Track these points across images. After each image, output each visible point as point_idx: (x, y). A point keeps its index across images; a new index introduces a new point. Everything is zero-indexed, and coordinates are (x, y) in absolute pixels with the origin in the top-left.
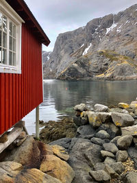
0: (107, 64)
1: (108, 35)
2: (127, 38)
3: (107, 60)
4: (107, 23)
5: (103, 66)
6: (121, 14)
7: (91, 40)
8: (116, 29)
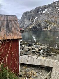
0: (48, 25)
1: (44, 14)
2: (52, 15)
3: (48, 24)
4: (43, 9)
5: (46, 26)
6: (49, 5)
7: (37, 15)
8: (47, 11)
